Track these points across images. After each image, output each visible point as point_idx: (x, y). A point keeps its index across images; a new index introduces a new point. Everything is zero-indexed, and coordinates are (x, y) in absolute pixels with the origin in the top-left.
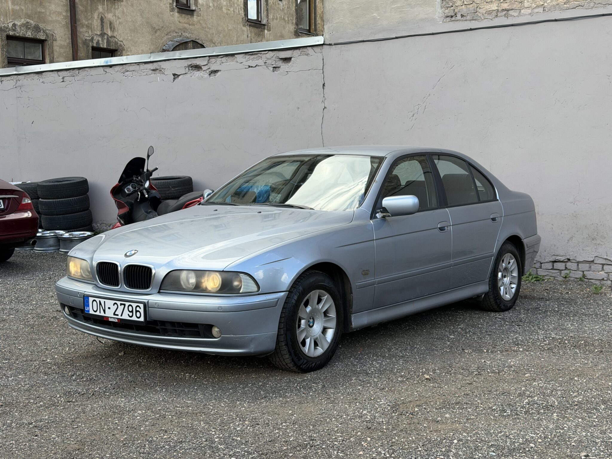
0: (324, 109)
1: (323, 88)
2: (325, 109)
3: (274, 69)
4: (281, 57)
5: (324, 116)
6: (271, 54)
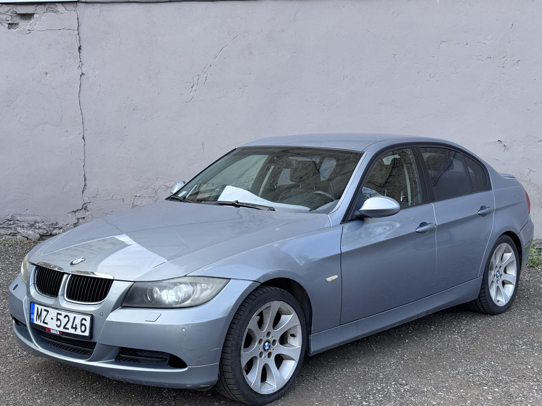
0: (81, 76)
1: (80, 52)
3: (10, 25)
4: (19, 13)
5: (82, 84)
6: (6, 8)
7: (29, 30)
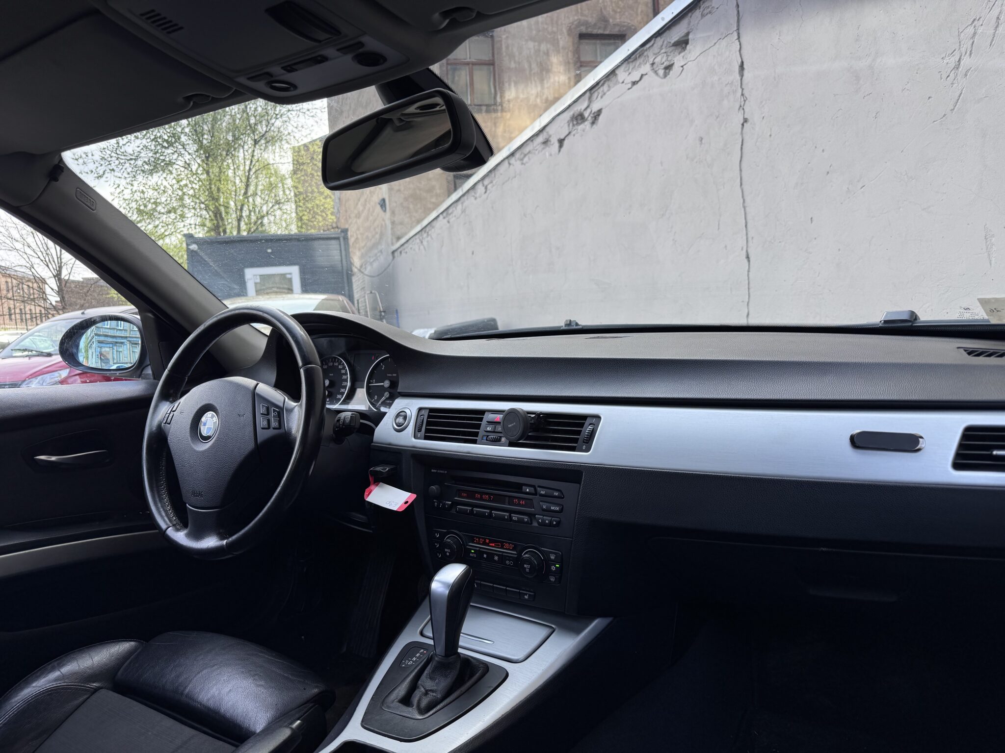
0: (743, 125)
1: (742, 76)
2: (745, 124)
3: (667, 71)
4: (673, 42)
5: (744, 141)
6: (659, 41)
7: (682, 66)
